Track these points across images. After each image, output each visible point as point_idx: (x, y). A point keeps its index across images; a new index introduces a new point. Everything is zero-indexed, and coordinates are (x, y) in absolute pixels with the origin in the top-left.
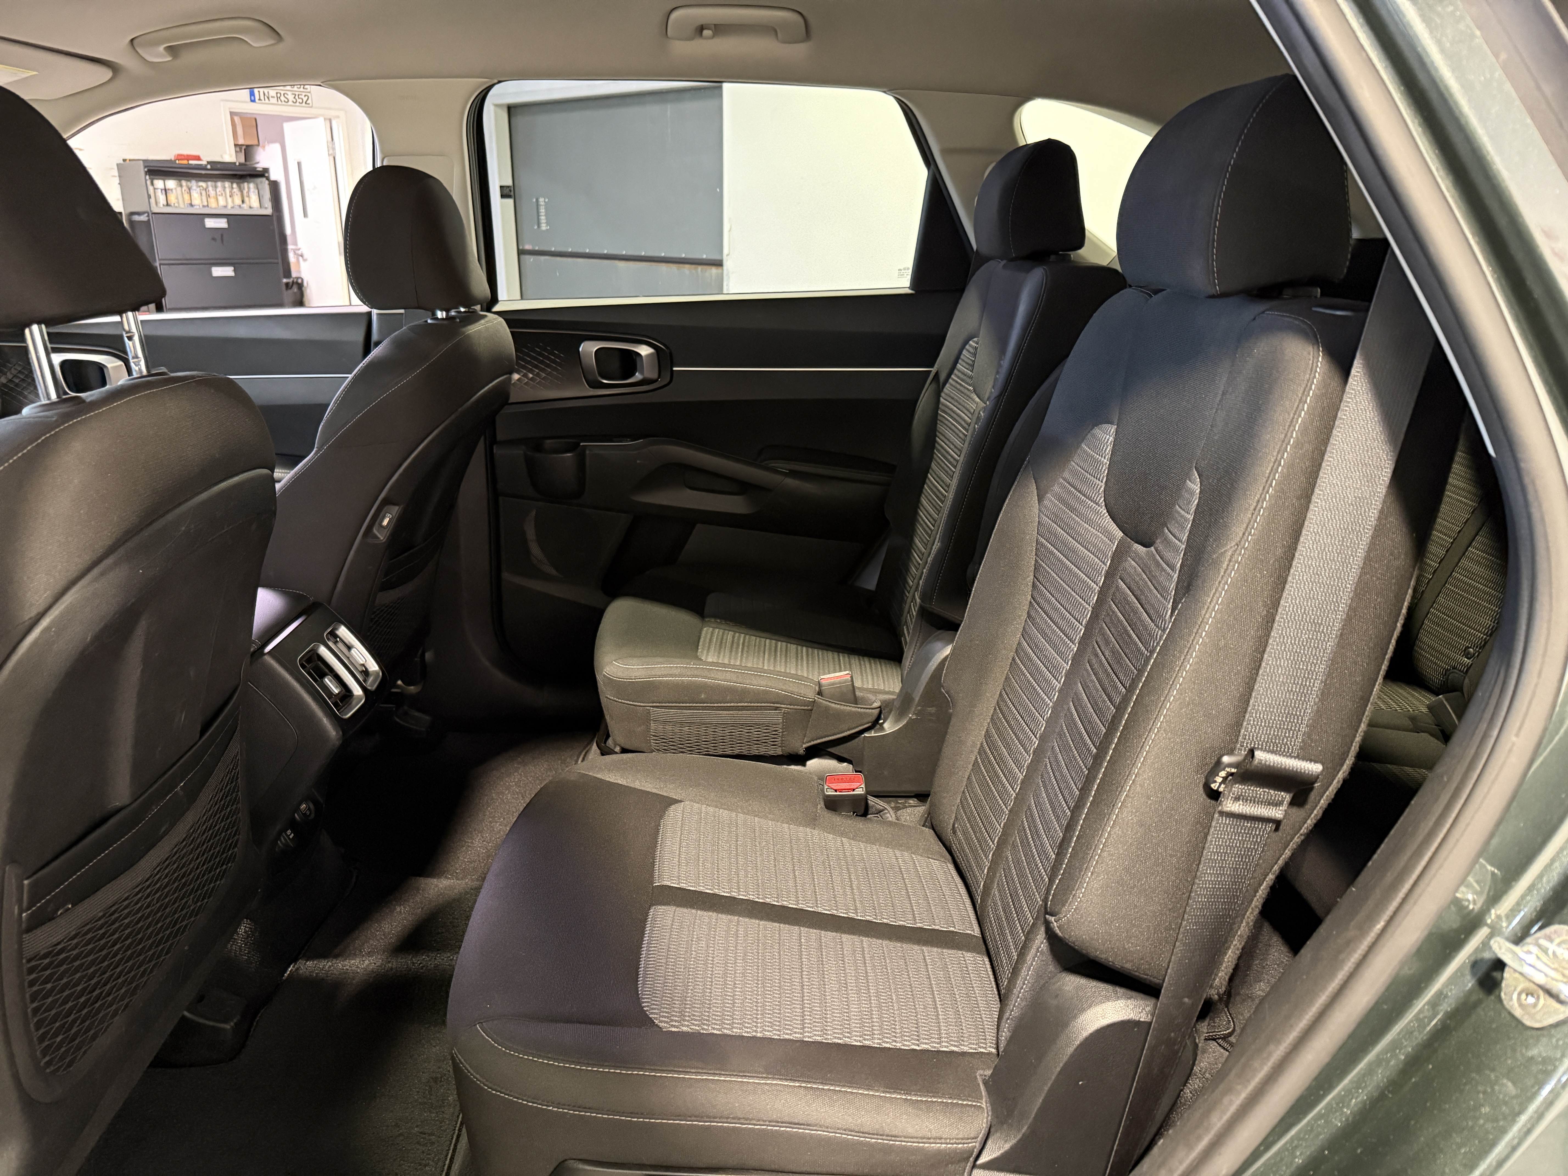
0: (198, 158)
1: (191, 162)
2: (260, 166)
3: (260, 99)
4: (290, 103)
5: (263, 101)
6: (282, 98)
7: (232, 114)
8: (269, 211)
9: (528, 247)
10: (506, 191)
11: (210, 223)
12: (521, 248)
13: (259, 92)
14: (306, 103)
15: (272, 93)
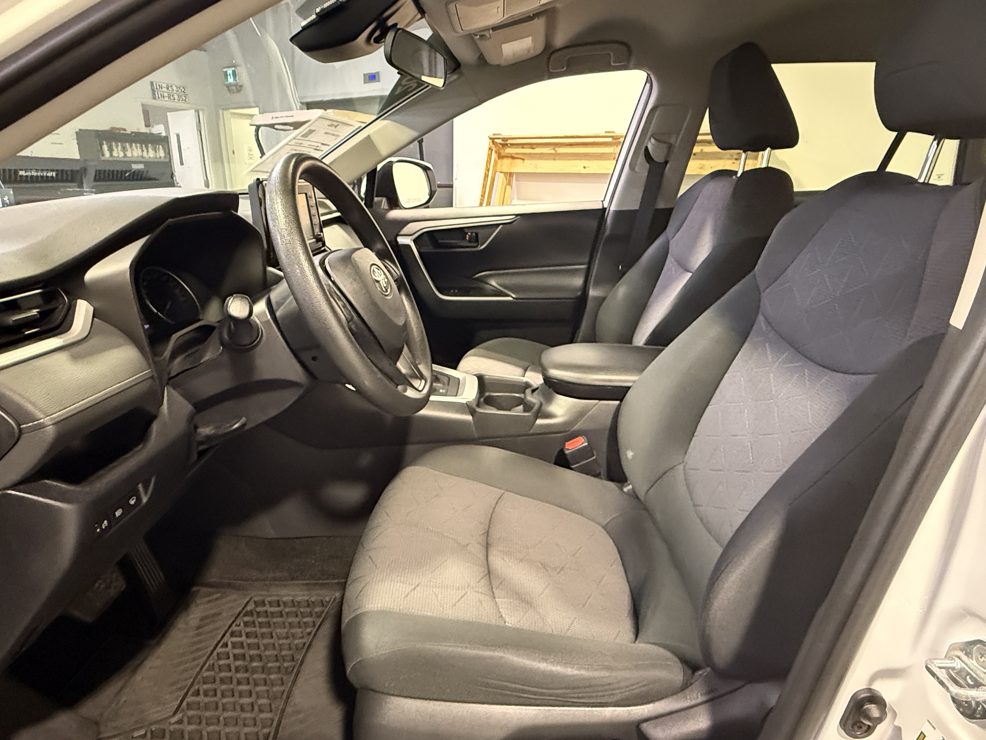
0: (125, 130)
1: (122, 132)
3: (159, 98)
4: (176, 100)
6: (172, 97)
7: (144, 108)
8: (167, 159)
11: (135, 166)
13: (158, 93)
14: (185, 100)
15: (166, 94)
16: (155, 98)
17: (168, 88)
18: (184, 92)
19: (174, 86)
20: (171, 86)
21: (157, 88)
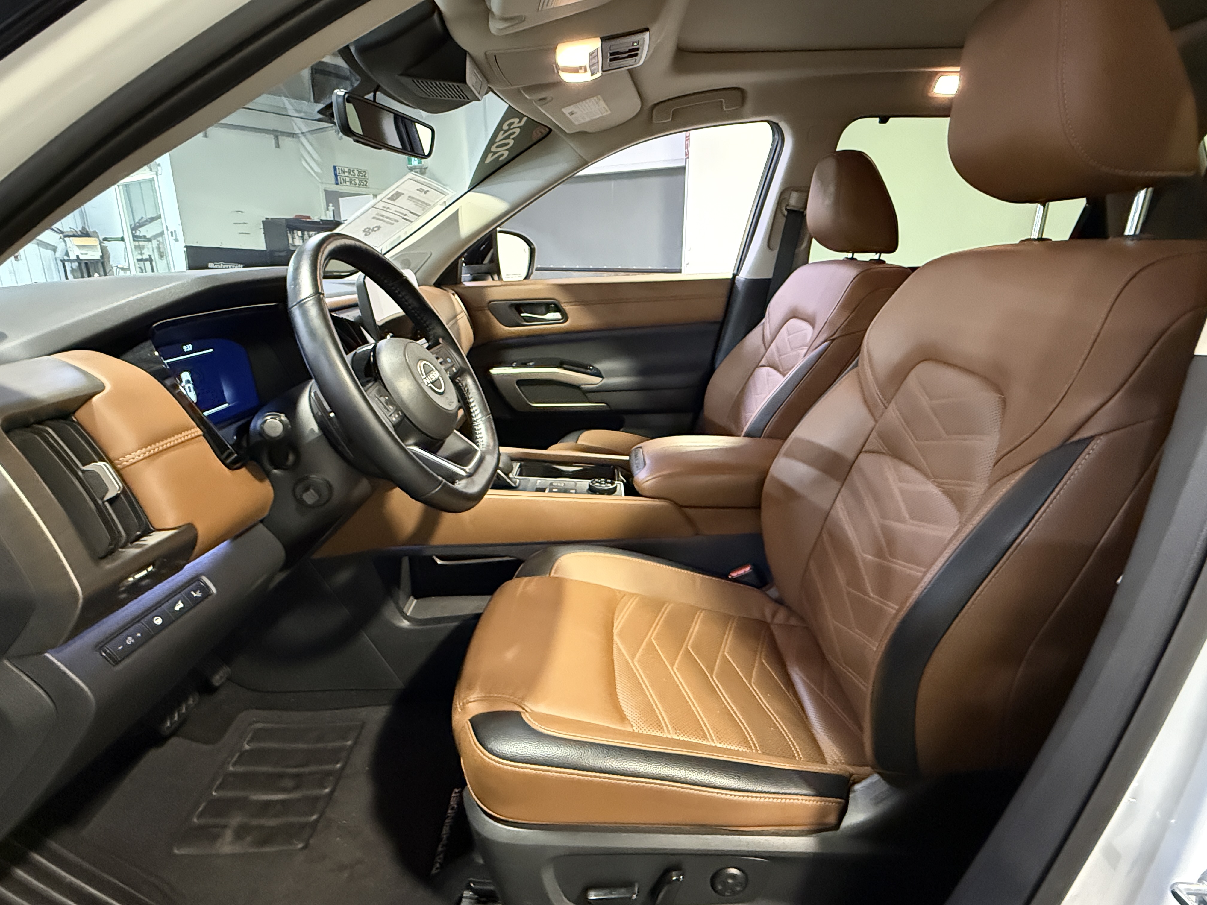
0: (309, 218)
3: (341, 183)
4: (357, 185)
6: (353, 182)
13: (340, 178)
14: (366, 185)
16: (337, 184)
17: (349, 173)
18: (364, 176)
19: (356, 170)
20: (353, 170)
21: (339, 173)
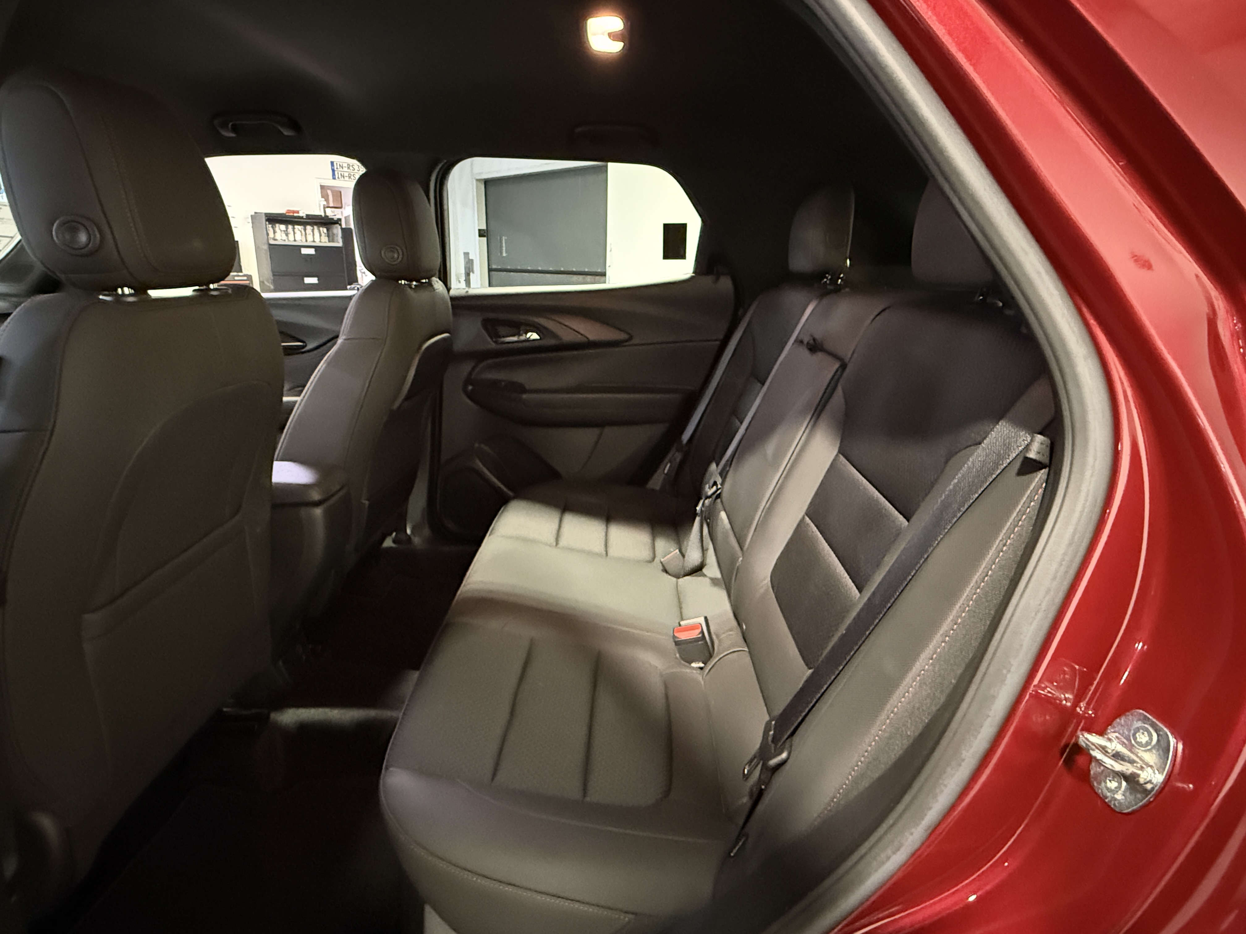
0: (300, 212)
1: (295, 215)
2: (335, 218)
3: (338, 178)
5: (340, 179)
6: (352, 177)
7: (322, 187)
8: (339, 243)
9: (494, 267)
10: (482, 232)
11: (304, 251)
12: (490, 267)
13: (338, 173)
15: (346, 174)
16: (334, 178)
17: (349, 168)
20: (353, 165)
21: (337, 168)
